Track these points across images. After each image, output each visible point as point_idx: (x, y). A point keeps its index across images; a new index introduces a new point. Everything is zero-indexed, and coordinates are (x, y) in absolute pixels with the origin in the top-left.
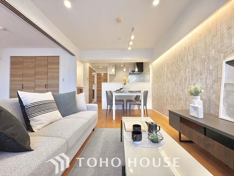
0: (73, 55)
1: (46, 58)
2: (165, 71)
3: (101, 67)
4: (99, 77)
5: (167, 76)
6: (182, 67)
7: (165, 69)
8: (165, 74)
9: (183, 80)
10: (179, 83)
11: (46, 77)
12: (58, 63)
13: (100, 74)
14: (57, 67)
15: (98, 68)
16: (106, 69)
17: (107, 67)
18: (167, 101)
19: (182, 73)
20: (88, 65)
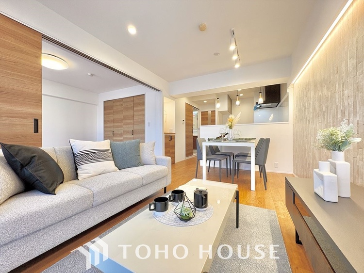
0: (159, 91)
1: (132, 99)
2: (312, 97)
3: (205, 102)
4: (204, 116)
5: (314, 109)
6: (337, 85)
7: (311, 94)
8: (312, 103)
9: (339, 116)
10: (332, 121)
11: (132, 121)
12: (143, 104)
13: (206, 113)
14: (143, 108)
15: (201, 103)
16: (214, 104)
17: (215, 100)
18: (313, 161)
19: (337, 100)
20: (184, 101)
